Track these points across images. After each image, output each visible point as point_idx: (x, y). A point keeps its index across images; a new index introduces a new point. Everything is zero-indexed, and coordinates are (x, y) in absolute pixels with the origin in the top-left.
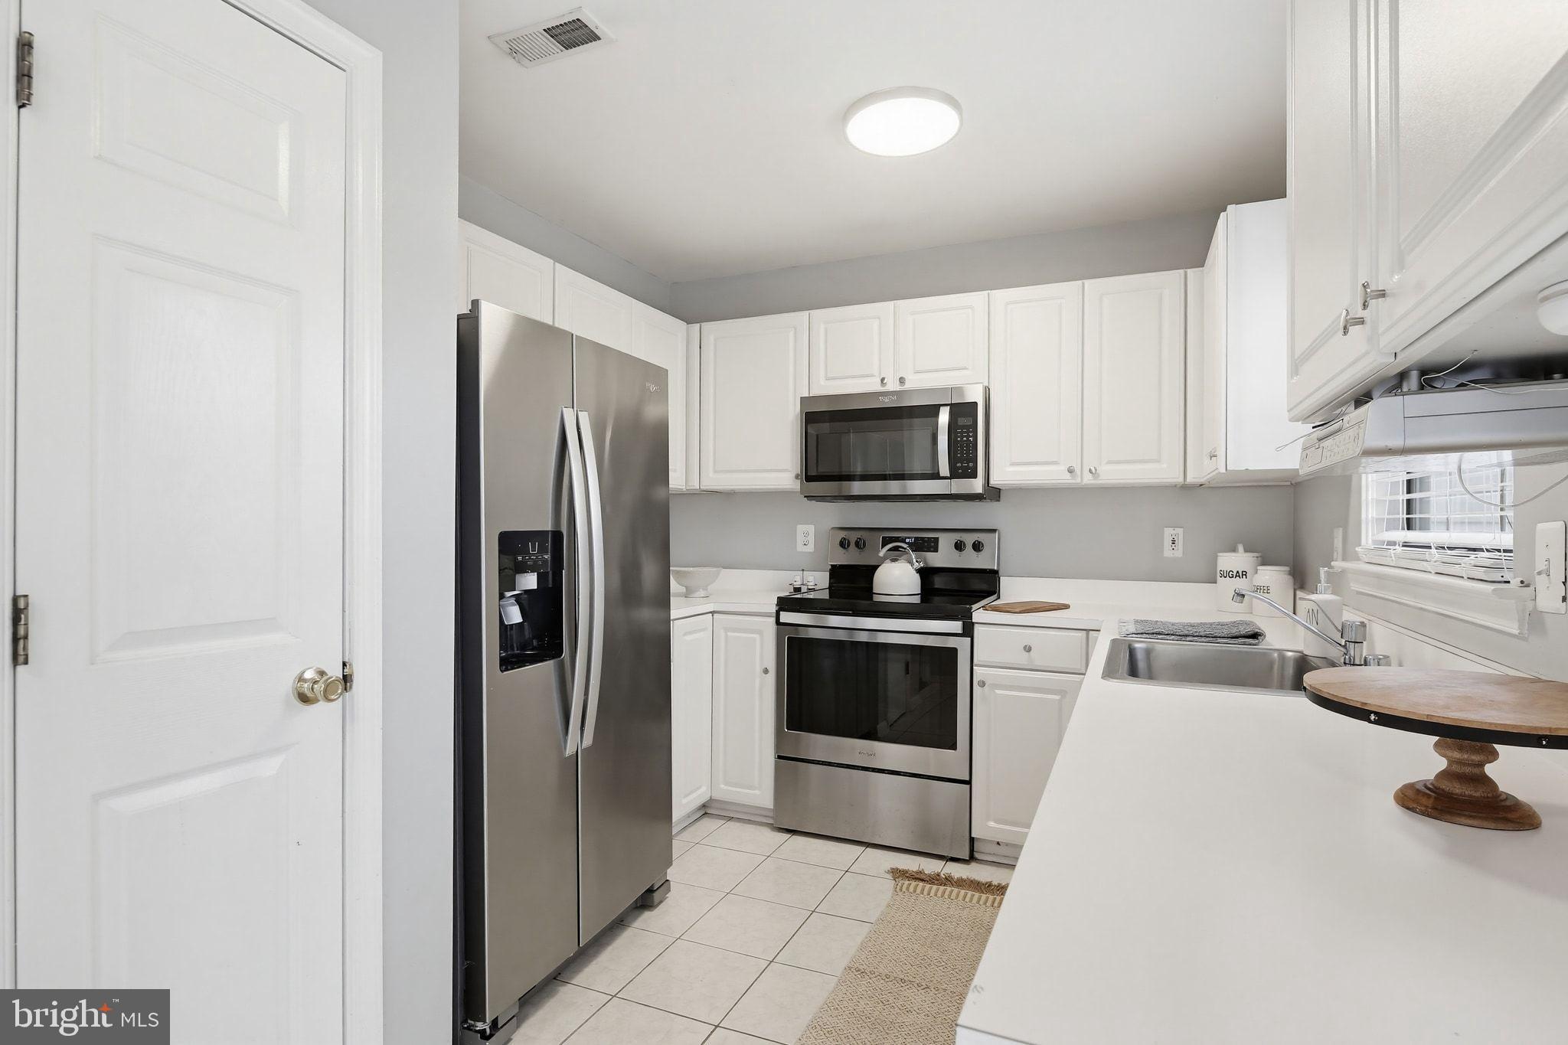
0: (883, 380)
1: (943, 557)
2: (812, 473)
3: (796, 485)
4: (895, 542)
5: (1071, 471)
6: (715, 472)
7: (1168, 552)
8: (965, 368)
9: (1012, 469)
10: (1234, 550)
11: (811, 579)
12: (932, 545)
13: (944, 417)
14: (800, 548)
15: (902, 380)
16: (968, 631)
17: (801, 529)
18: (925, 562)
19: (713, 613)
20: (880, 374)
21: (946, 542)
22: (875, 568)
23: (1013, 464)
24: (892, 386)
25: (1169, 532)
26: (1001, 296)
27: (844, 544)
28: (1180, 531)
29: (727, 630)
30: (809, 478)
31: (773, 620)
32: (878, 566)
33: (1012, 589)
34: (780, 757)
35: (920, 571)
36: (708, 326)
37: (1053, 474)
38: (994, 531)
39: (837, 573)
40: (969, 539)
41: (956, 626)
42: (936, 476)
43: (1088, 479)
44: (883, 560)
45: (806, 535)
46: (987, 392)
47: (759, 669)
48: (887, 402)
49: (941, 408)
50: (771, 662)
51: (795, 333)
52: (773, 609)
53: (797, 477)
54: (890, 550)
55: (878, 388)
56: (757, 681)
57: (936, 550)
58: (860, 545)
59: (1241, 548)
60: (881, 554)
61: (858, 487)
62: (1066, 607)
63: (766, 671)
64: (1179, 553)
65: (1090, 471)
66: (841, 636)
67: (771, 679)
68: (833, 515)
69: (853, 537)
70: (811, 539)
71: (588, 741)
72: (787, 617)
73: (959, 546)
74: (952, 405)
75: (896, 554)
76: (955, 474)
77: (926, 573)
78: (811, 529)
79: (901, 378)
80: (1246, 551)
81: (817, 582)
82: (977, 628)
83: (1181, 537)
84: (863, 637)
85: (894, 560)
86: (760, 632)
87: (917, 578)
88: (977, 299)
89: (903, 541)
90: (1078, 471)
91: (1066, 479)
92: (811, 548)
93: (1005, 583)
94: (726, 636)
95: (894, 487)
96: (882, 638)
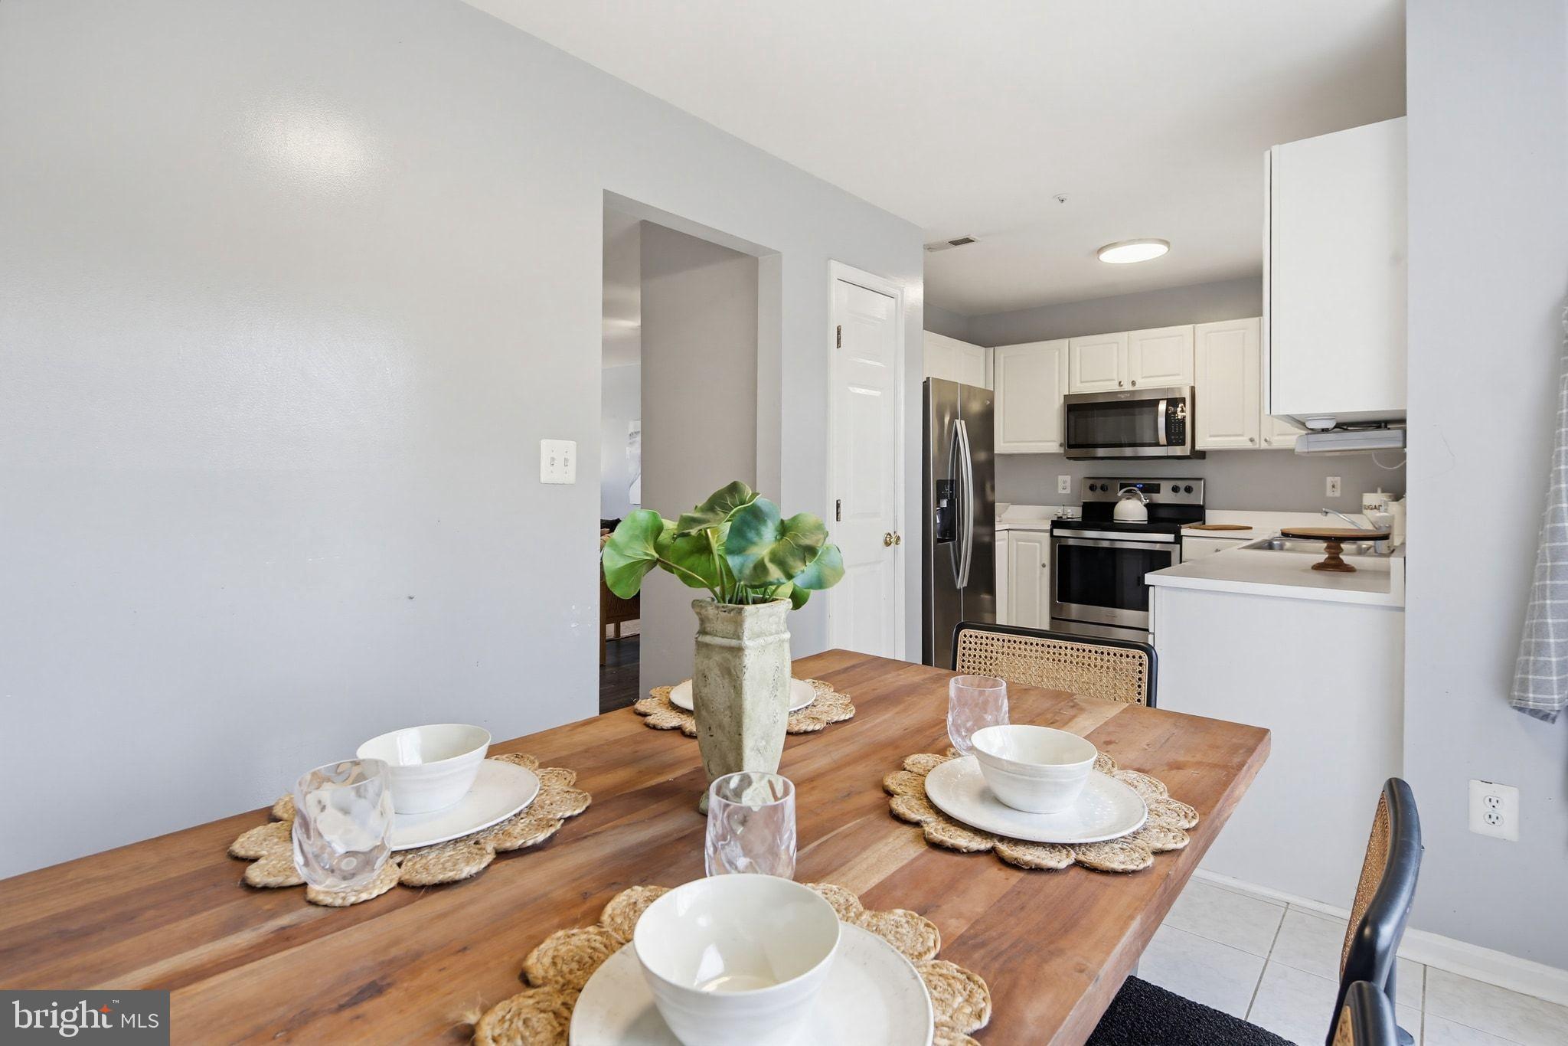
0: (1120, 383)
1: (1165, 496)
2: (1072, 442)
3: (1062, 451)
4: (1128, 486)
5: (1252, 440)
6: (1004, 442)
7: (1329, 493)
8: (1178, 375)
9: (1210, 439)
10: (1375, 491)
11: (1069, 511)
12: (1156, 489)
13: (1162, 406)
14: (1061, 491)
15: (1133, 383)
16: (1179, 540)
17: (1061, 478)
18: (1151, 500)
19: (1008, 530)
20: (1118, 379)
21: (1166, 488)
22: (1115, 504)
23: (1211, 436)
24: (1127, 387)
25: (1329, 480)
26: (1202, 328)
27: (1092, 488)
28: (1338, 479)
29: (1018, 540)
30: (1070, 446)
31: (1048, 534)
32: (1117, 503)
33: (1212, 517)
34: (1053, 618)
35: (1146, 506)
36: (1000, 350)
37: (1241, 443)
38: (1200, 479)
39: (1087, 507)
40: (1182, 485)
41: (1170, 537)
42: (1157, 444)
43: (1264, 446)
44: (1120, 499)
45: (1065, 482)
46: (1193, 389)
47: (1038, 565)
48: (1123, 398)
49: (1161, 402)
50: (1047, 560)
51: (1060, 353)
52: (1048, 527)
53: (1061, 445)
54: (1125, 492)
55: (1117, 389)
56: (1038, 572)
57: (1159, 492)
58: (1104, 488)
59: (1379, 490)
60: (1120, 494)
61: (1101, 452)
62: (1251, 528)
63: (1044, 566)
64: (1338, 494)
65: (1266, 440)
66: (1090, 544)
67: (1047, 571)
68: (1084, 469)
69: (1099, 484)
70: (1068, 484)
71: (965, 584)
72: (1057, 532)
73: (1175, 489)
74: (1167, 399)
75: (1130, 495)
76: (1170, 443)
77: (1151, 507)
78: (1068, 478)
79: (1133, 381)
80: (1383, 492)
81: (1074, 513)
82: (1184, 539)
83: (1339, 483)
84: (1106, 544)
85: (1128, 499)
86: (1040, 542)
87: (1145, 510)
88: (1187, 329)
89: (1135, 486)
90: (1257, 440)
91: (1249, 446)
92: (1068, 491)
93: (1208, 513)
94: (1017, 544)
95: (1128, 452)
96: (1118, 545)
